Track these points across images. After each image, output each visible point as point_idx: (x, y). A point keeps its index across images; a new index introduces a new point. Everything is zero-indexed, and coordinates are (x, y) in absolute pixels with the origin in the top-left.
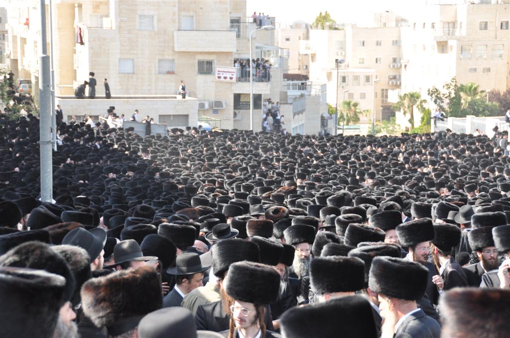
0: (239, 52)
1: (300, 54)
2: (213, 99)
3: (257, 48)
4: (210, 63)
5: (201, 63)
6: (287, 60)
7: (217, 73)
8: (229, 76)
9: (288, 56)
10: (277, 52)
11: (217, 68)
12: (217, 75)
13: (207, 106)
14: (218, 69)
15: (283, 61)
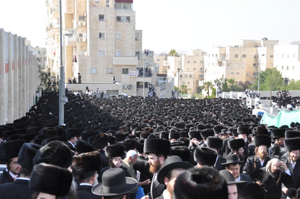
0: (139, 65)
1: (163, 66)
2: (128, 84)
3: (146, 63)
4: (127, 69)
5: (123, 69)
6: (158, 68)
7: (130, 73)
8: (135, 74)
9: (159, 67)
10: (154, 65)
11: (130, 71)
12: (130, 74)
13: (126, 87)
14: (130, 72)
15: (157, 69)
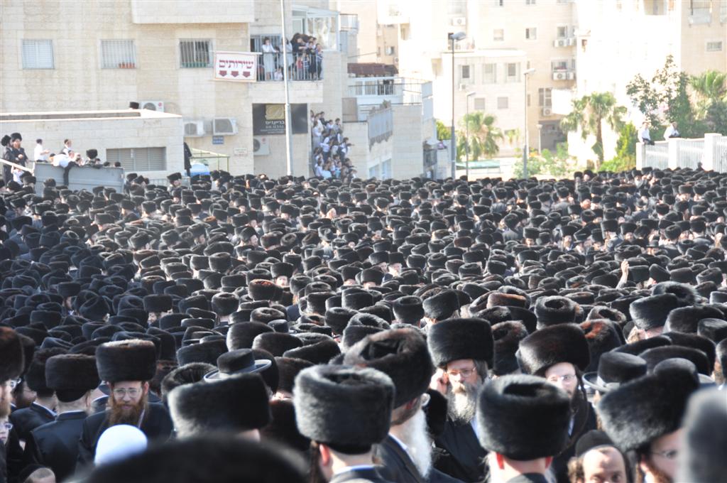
0: (260, 23)
1: (378, 26)
2: (212, 115)
3: (295, 13)
4: (203, 46)
5: (185, 46)
6: (354, 36)
7: (218, 64)
8: (241, 69)
9: (357, 28)
10: (334, 21)
11: (218, 55)
12: (218, 69)
13: (200, 130)
14: (220, 57)
15: (347, 38)
